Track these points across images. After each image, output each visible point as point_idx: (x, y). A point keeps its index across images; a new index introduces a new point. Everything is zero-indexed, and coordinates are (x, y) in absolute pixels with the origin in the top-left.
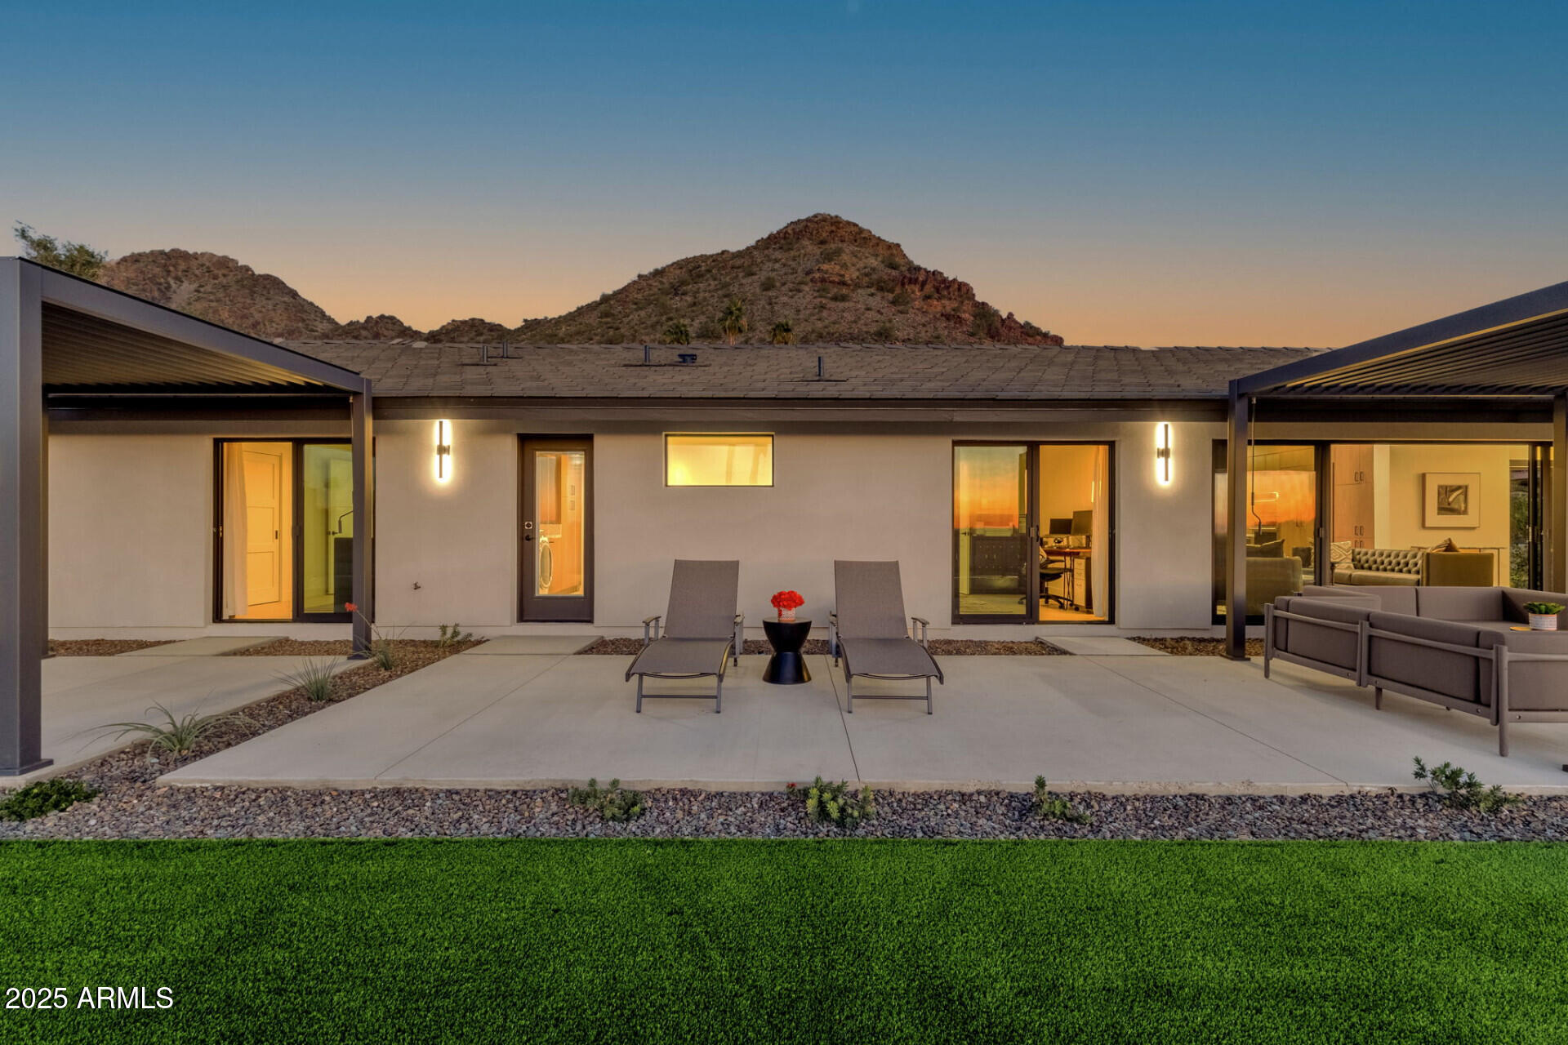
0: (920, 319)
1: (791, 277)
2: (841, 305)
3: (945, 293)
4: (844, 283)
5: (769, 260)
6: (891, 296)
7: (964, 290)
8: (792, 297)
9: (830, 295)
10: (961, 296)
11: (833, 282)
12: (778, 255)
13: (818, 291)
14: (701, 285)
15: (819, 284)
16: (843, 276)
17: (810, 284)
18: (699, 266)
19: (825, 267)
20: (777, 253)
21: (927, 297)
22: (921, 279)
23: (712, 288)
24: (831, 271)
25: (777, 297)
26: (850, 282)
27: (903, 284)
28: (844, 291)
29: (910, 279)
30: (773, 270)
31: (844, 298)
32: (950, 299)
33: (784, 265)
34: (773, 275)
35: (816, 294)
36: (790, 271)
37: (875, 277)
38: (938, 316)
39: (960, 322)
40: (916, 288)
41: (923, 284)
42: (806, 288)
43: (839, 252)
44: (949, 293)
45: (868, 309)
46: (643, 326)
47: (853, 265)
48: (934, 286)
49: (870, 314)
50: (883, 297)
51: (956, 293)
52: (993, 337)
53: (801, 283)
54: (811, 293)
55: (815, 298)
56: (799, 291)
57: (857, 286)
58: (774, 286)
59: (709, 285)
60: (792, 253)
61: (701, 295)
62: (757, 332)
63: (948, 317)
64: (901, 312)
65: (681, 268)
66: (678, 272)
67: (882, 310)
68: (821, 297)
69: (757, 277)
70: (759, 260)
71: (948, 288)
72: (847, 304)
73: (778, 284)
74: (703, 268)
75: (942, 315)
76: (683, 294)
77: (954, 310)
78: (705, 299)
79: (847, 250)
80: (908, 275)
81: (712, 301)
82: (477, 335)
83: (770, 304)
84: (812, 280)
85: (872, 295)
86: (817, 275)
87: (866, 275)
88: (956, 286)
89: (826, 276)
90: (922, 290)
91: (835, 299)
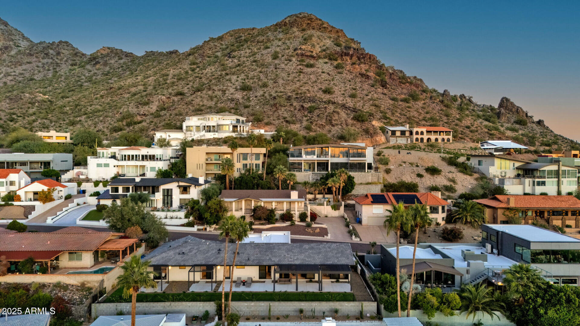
0: (349, 77)
1: (287, 51)
2: (309, 70)
3: (363, 60)
4: (312, 57)
5: (276, 39)
6: (335, 63)
7: (372, 58)
8: (286, 65)
9: (305, 63)
10: (370, 62)
11: (307, 56)
12: (281, 36)
13: (299, 61)
14: (242, 52)
15: (300, 57)
16: (312, 52)
17: (296, 57)
18: (241, 37)
19: (303, 47)
20: (281, 34)
21: (354, 64)
22: (351, 53)
23: (247, 54)
24: (306, 49)
25: (279, 65)
26: (315, 55)
27: (342, 56)
28: (312, 62)
29: (345, 53)
30: (278, 46)
31: (311, 66)
32: (365, 64)
33: (284, 43)
34: (278, 49)
35: (298, 63)
36: (287, 47)
37: (328, 52)
38: (358, 74)
39: (368, 78)
40: (348, 58)
41: (352, 56)
42: (294, 59)
43: (311, 37)
44: (365, 61)
45: (323, 72)
46: (213, 77)
47: (318, 44)
48: (357, 57)
49: (323, 76)
50: (331, 64)
51: (368, 60)
52: (383, 86)
53: (292, 56)
54: (296, 62)
55: (298, 65)
56: (290, 61)
57: (319, 57)
58: (278, 57)
59: (246, 53)
60: (288, 36)
61: (242, 59)
62: (269, 88)
63: (362, 75)
64: (339, 73)
65: (232, 36)
66: (230, 38)
67: (330, 73)
68: (300, 65)
69: (269, 50)
70: (271, 39)
71: (364, 58)
72: (312, 69)
73: (280, 55)
74: (243, 38)
75: (360, 74)
76: (233, 57)
77: (366, 71)
78: (244, 62)
79: (315, 35)
80: (345, 51)
81: (248, 64)
82: (119, 59)
83: (276, 69)
84: (297, 54)
85: (326, 63)
86: (299, 52)
87: (324, 50)
88: (368, 56)
89: (303, 52)
90: (351, 59)
91: (308, 66)
